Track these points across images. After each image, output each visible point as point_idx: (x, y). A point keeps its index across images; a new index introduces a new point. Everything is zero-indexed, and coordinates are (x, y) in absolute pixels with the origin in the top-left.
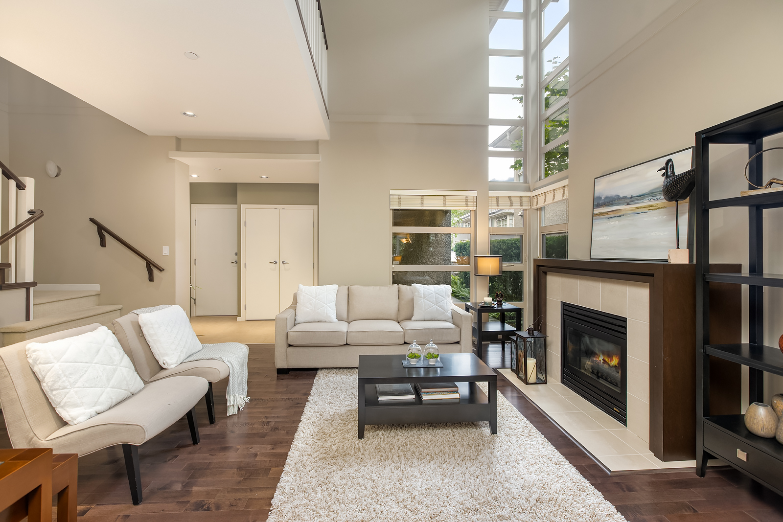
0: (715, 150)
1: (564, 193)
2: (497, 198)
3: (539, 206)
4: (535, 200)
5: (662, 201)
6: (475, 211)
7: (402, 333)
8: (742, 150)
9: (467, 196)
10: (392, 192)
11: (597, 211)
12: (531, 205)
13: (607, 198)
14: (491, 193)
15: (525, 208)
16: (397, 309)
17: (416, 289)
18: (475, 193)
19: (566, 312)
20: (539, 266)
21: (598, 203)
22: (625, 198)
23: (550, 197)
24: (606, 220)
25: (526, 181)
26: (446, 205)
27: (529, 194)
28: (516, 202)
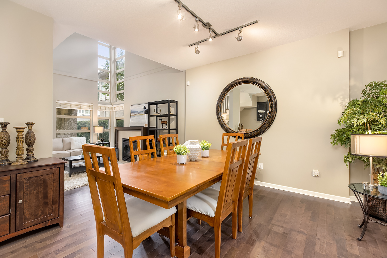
0: (151, 106)
1: (123, 108)
2: (101, 107)
3: (115, 111)
4: (114, 108)
5: (144, 114)
6: (93, 111)
7: (70, 153)
8: (155, 106)
9: (89, 106)
10: (57, 101)
11: (132, 114)
12: (112, 110)
13: (133, 111)
14: (99, 105)
15: (110, 111)
16: (62, 147)
17: (71, 139)
18: (92, 105)
19: (124, 141)
20: (116, 129)
21: (132, 112)
22: (137, 112)
23: (118, 108)
24: (134, 117)
25: (110, 102)
26: (81, 108)
27: (111, 106)
28: (107, 108)
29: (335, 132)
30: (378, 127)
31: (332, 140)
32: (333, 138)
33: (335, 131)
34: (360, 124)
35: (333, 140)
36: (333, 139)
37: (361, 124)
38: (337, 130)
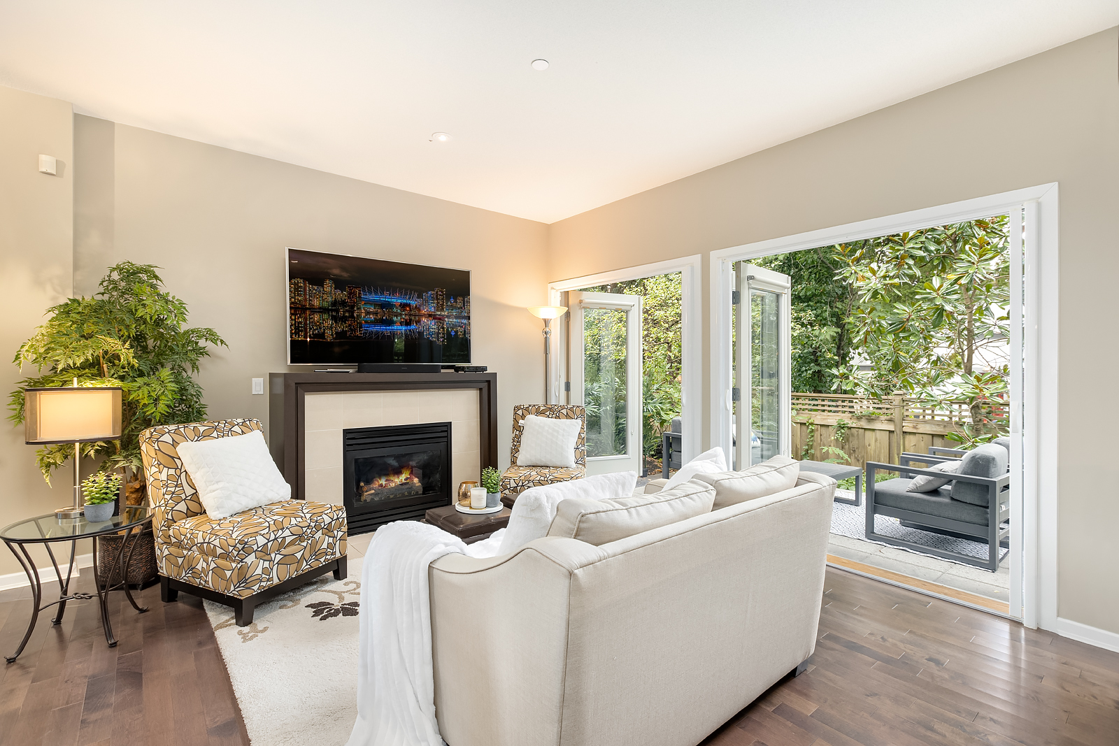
29: (22, 385)
30: (124, 372)
31: (14, 410)
32: (15, 404)
33: (23, 382)
34: (75, 364)
35: (16, 409)
36: (14, 406)
37: (78, 365)
38: (27, 379)
